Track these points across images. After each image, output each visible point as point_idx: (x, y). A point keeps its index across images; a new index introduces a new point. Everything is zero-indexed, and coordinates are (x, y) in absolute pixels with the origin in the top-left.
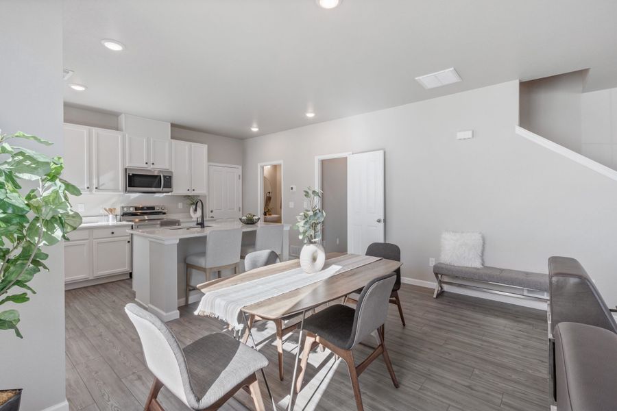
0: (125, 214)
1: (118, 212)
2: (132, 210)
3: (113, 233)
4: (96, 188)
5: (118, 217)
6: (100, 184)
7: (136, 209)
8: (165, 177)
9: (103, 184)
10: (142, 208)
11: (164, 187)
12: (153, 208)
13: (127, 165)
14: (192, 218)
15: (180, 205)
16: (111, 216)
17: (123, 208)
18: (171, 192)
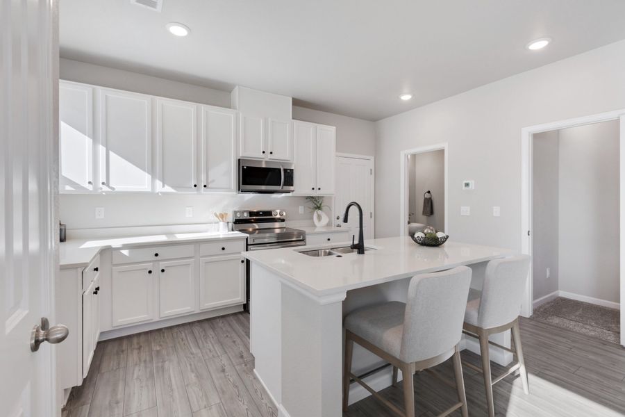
0: (237, 222)
1: (231, 219)
2: (246, 215)
3: (223, 249)
4: (205, 186)
5: (230, 225)
6: (210, 180)
7: (251, 214)
8: (285, 170)
9: (213, 181)
10: (257, 214)
11: (285, 185)
12: (269, 213)
13: (241, 155)
14: (315, 226)
15: (301, 210)
16: (221, 223)
17: (235, 212)
18: (293, 191)
